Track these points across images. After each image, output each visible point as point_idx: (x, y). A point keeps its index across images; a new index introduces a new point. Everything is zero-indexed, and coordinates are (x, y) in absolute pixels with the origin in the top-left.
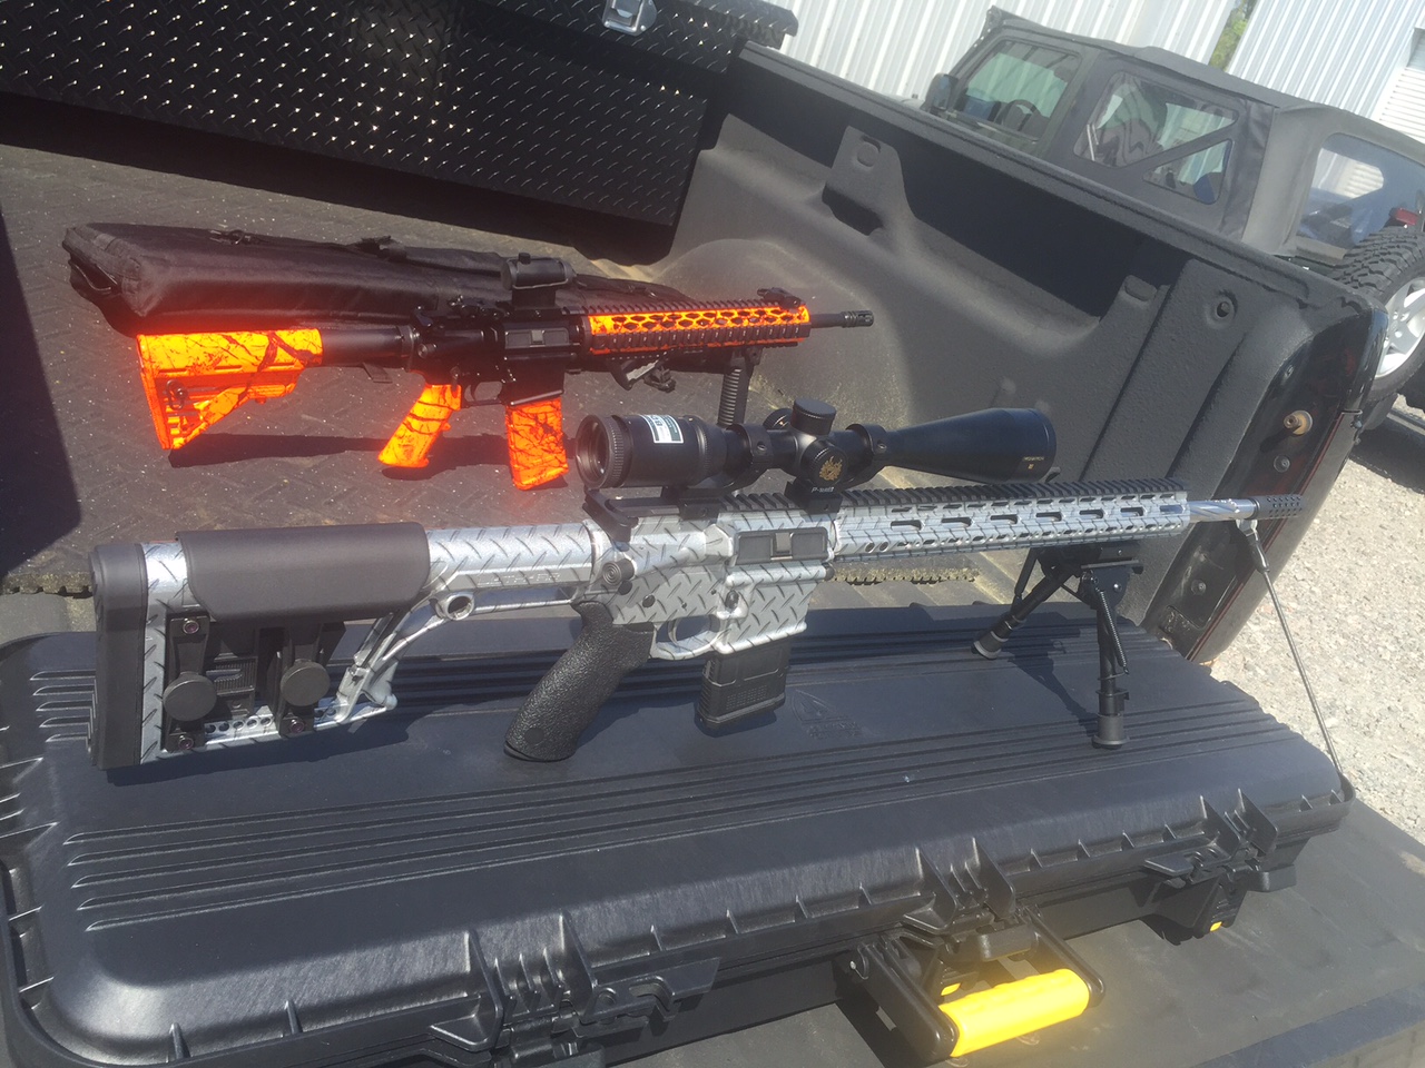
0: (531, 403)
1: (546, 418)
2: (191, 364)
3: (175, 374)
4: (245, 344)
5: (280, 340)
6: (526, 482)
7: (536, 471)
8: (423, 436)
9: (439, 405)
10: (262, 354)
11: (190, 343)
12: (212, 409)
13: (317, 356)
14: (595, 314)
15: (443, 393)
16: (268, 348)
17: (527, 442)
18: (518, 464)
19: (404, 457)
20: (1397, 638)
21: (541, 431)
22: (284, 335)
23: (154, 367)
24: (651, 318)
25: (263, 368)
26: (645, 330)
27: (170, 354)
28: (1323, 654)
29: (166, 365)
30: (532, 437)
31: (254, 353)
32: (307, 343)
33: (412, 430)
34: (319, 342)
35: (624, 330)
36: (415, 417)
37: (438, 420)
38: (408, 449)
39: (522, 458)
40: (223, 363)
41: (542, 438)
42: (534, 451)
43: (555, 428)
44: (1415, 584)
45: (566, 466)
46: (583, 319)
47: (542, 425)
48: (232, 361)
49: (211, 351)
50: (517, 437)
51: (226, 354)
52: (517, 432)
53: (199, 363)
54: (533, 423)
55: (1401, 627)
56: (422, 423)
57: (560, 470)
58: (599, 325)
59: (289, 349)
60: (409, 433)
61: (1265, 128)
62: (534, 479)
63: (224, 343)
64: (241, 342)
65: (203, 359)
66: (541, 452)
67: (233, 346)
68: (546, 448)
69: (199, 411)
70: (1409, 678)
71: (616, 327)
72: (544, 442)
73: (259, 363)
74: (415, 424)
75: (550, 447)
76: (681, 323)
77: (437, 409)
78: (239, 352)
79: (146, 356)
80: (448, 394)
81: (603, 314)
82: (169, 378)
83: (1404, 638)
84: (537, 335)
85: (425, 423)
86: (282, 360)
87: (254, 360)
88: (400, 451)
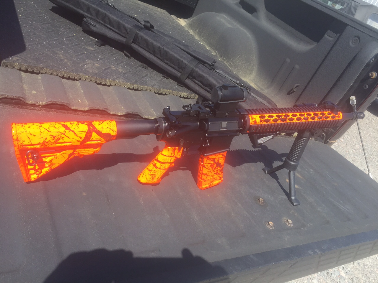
0: (214, 154)
1: (219, 160)
2: (42, 142)
3: (32, 147)
4: (75, 130)
5: (94, 128)
6: (203, 187)
7: (209, 182)
8: (161, 170)
9: (171, 156)
10: (83, 135)
11: (42, 130)
12: (53, 162)
13: (114, 136)
14: (252, 114)
15: (174, 151)
16: (87, 133)
17: (208, 170)
18: (202, 179)
19: (150, 180)
20: (368, 152)
21: (215, 166)
22: (97, 125)
23: (19, 143)
24: (276, 116)
25: (84, 143)
26: (274, 123)
27: (29, 136)
28: (349, 153)
29: (27, 142)
30: (211, 168)
31: (79, 135)
32: (109, 130)
33: (156, 167)
34: (115, 129)
35: (264, 123)
36: (158, 161)
37: (169, 163)
38: (153, 176)
39: (204, 177)
40: (61, 141)
41: (215, 168)
42: (210, 174)
43: (222, 164)
44: (374, 139)
45: (222, 179)
46: (247, 116)
47: (216, 163)
48: (66, 139)
49: (54, 134)
50: (204, 168)
51: (63, 136)
52: (205, 167)
53: (47, 141)
54: (212, 163)
55: (369, 149)
56: (162, 164)
57: (220, 181)
58: (254, 120)
59: (99, 133)
60: (154, 169)
61: (355, 9)
62: (207, 185)
63: (62, 129)
64: (72, 129)
65: (49, 138)
66: (213, 174)
67: (67, 131)
68: (216, 172)
69: (46, 162)
70: (370, 162)
71: (261, 121)
72: (215, 170)
73: (81, 140)
74: (158, 165)
75: (217, 172)
76: (290, 119)
77: (170, 158)
78: (71, 135)
79: (15, 137)
80: (176, 151)
81: (256, 114)
82: (28, 149)
83: (370, 152)
84: (224, 124)
85: (163, 165)
86: (95, 139)
87: (79, 139)
88: (149, 177)
